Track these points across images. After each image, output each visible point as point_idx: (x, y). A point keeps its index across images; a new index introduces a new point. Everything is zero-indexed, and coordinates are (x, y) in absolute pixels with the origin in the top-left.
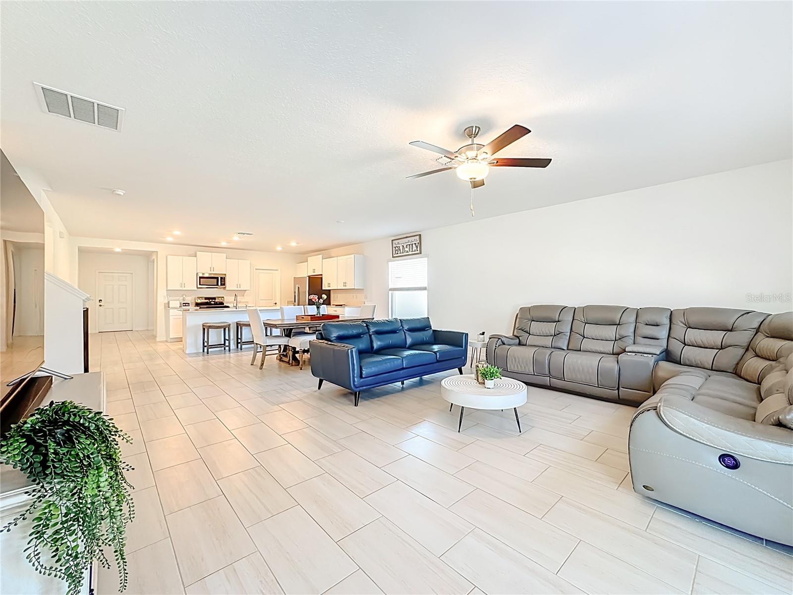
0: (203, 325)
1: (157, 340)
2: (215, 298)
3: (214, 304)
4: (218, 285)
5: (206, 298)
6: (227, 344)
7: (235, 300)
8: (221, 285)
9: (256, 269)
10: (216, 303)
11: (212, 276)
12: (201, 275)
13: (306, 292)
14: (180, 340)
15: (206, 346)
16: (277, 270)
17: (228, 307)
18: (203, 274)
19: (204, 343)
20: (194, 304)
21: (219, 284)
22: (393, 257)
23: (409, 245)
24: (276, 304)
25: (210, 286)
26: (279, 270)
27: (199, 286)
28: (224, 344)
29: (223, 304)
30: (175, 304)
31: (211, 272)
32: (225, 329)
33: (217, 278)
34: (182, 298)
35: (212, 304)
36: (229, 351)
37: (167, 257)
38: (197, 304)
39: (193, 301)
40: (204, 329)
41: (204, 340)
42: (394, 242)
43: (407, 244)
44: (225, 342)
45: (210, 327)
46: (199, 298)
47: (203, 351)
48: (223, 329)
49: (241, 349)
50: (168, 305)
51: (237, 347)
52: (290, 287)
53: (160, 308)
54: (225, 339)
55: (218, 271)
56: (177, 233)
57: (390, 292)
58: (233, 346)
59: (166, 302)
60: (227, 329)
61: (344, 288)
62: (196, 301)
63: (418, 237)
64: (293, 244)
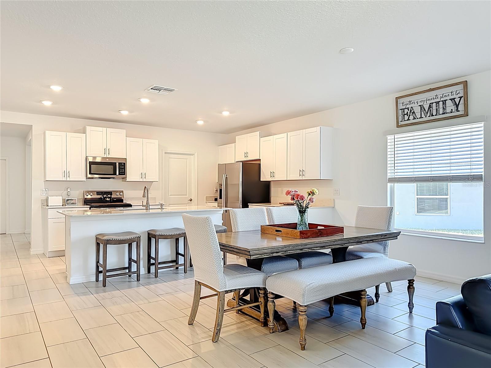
0: (97, 238)
1: (32, 253)
2: (110, 193)
3: (110, 202)
4: (115, 174)
5: (98, 193)
6: (134, 268)
7: (144, 196)
8: (119, 174)
9: (165, 153)
10: (113, 200)
11: (107, 161)
12: (91, 159)
13: (239, 184)
14: (61, 254)
15: (101, 272)
16: (192, 155)
17: (130, 206)
18: (95, 158)
19: (97, 267)
20: (82, 202)
21: (117, 173)
22: (398, 126)
23: (438, 103)
24: (191, 200)
25: (104, 176)
26: (196, 154)
27: (89, 176)
28: (129, 268)
29: (122, 201)
30: (56, 200)
31: (105, 156)
32: (130, 246)
33: (114, 164)
34: (65, 192)
35: (107, 202)
36: (138, 280)
37: (44, 133)
38: (87, 202)
39: (81, 197)
40: (98, 245)
41: (98, 262)
42: (401, 101)
43: (431, 102)
44: (130, 264)
45: (108, 242)
46: (89, 192)
47: (97, 280)
48: (127, 245)
49: (156, 276)
50: (45, 203)
51: (149, 271)
52: (213, 178)
53: (36, 207)
54: (130, 259)
55: (116, 154)
56: (56, 89)
57: (389, 185)
58: (143, 271)
59: (44, 198)
60: (134, 245)
61: (301, 178)
62: (86, 197)
63: (461, 87)
64: (226, 114)
